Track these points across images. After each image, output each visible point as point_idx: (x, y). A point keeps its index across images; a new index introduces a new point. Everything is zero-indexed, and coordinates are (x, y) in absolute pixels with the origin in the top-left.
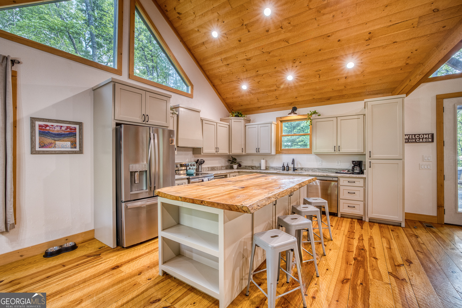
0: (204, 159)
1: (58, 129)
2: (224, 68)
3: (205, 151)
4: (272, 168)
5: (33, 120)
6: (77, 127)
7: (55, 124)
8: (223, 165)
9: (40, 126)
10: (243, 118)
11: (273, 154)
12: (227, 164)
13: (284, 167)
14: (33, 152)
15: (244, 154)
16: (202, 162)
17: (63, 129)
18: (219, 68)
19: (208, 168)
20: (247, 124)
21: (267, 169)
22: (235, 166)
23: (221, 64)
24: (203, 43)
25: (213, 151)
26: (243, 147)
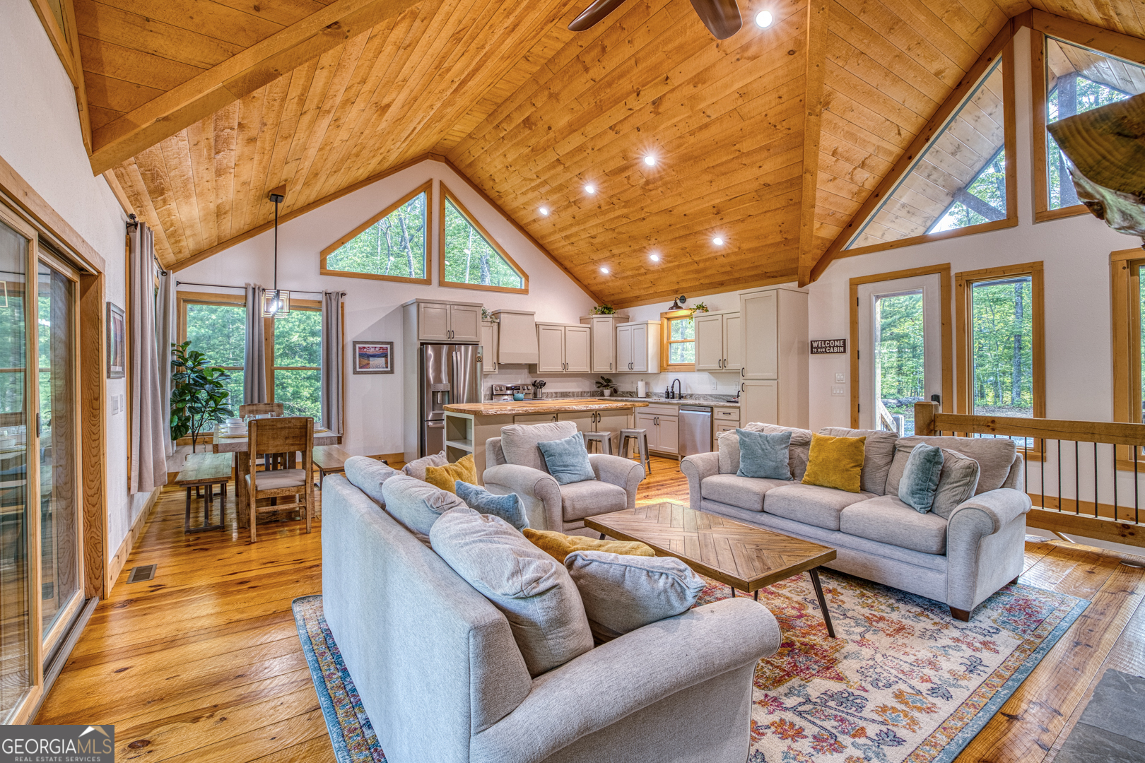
0: (545, 380)
1: (373, 350)
2: (570, 247)
3: (543, 368)
4: (655, 394)
5: (355, 343)
6: (389, 346)
7: (371, 346)
8: (588, 390)
9: (360, 348)
10: (611, 316)
11: (649, 372)
12: (595, 388)
13: (668, 393)
14: (355, 372)
15: (614, 372)
16: (543, 385)
17: (377, 349)
18: (563, 247)
19: (556, 393)
20: (618, 325)
21: (648, 395)
22: (607, 392)
23: (563, 243)
24: (534, 221)
25: (559, 368)
26: (612, 360)
